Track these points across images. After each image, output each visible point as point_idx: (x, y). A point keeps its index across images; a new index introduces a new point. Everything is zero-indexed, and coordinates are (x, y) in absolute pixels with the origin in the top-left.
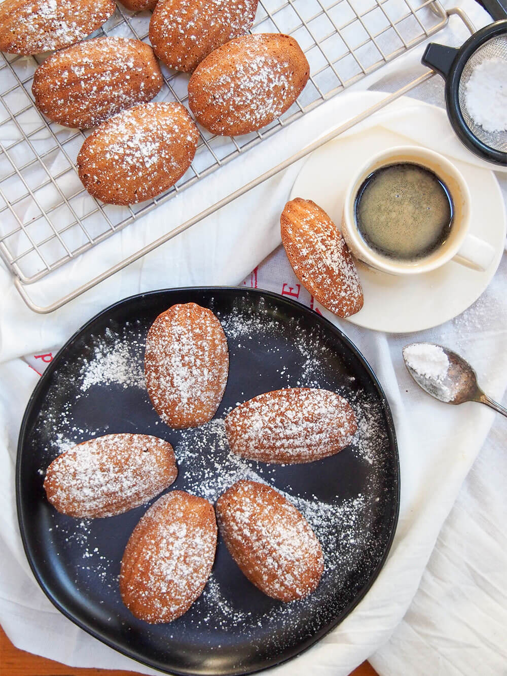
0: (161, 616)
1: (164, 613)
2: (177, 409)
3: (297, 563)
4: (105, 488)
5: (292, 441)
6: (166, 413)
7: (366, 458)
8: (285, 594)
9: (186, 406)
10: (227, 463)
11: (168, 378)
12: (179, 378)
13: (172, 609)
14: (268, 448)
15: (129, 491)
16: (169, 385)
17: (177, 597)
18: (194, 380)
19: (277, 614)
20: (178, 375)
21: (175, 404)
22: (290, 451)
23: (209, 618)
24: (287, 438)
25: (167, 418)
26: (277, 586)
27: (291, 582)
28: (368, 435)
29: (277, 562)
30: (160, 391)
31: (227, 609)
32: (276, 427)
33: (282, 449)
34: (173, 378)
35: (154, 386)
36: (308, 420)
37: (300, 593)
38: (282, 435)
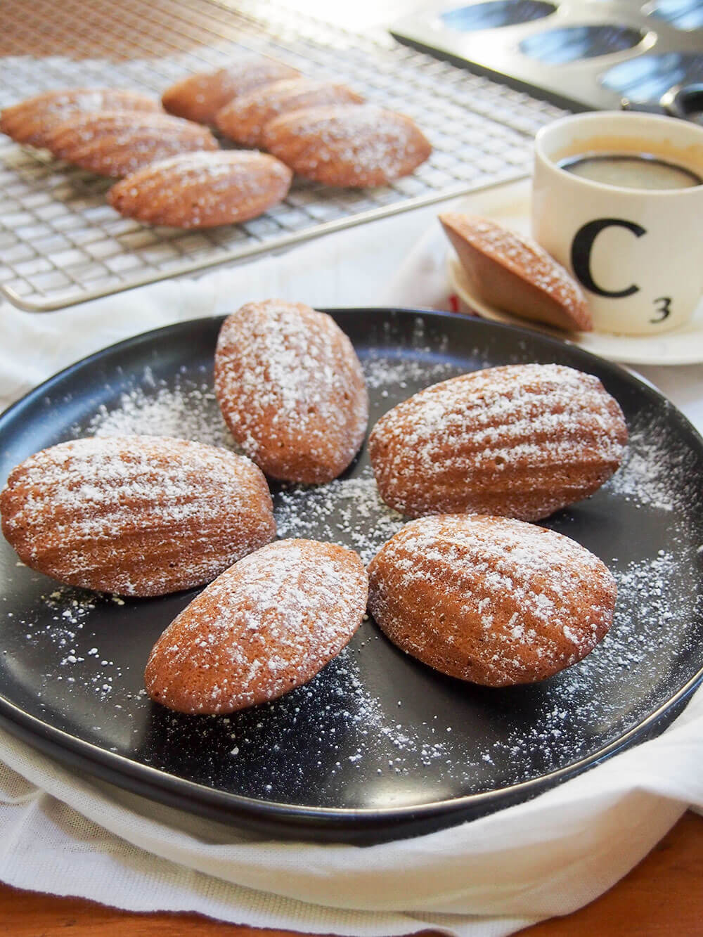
0: (245, 685)
1: (252, 675)
2: (275, 419)
3: (555, 573)
4: (127, 490)
5: (503, 429)
6: (254, 435)
7: (658, 504)
8: (539, 651)
9: (293, 414)
10: (377, 533)
11: (259, 369)
12: (280, 368)
13: (272, 665)
14: (459, 455)
15: (177, 510)
16: (262, 378)
17: (283, 640)
18: (306, 375)
19: (527, 741)
20: (277, 363)
21: (271, 411)
22: (503, 453)
23: (359, 756)
24: (495, 423)
25: (256, 446)
26: (517, 632)
27: (549, 613)
28: (652, 475)
29: (511, 577)
30: (244, 398)
31: (402, 738)
32: (470, 408)
33: (487, 452)
34: (268, 367)
35: (232, 392)
36: (530, 390)
37: (574, 639)
38: (484, 419)
